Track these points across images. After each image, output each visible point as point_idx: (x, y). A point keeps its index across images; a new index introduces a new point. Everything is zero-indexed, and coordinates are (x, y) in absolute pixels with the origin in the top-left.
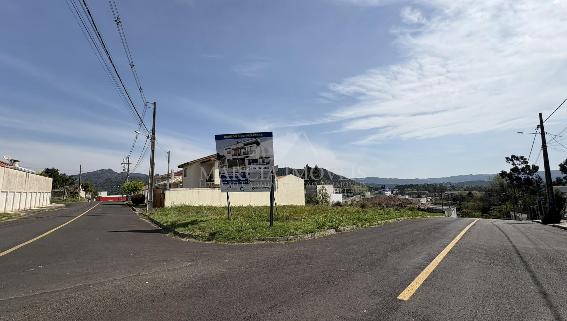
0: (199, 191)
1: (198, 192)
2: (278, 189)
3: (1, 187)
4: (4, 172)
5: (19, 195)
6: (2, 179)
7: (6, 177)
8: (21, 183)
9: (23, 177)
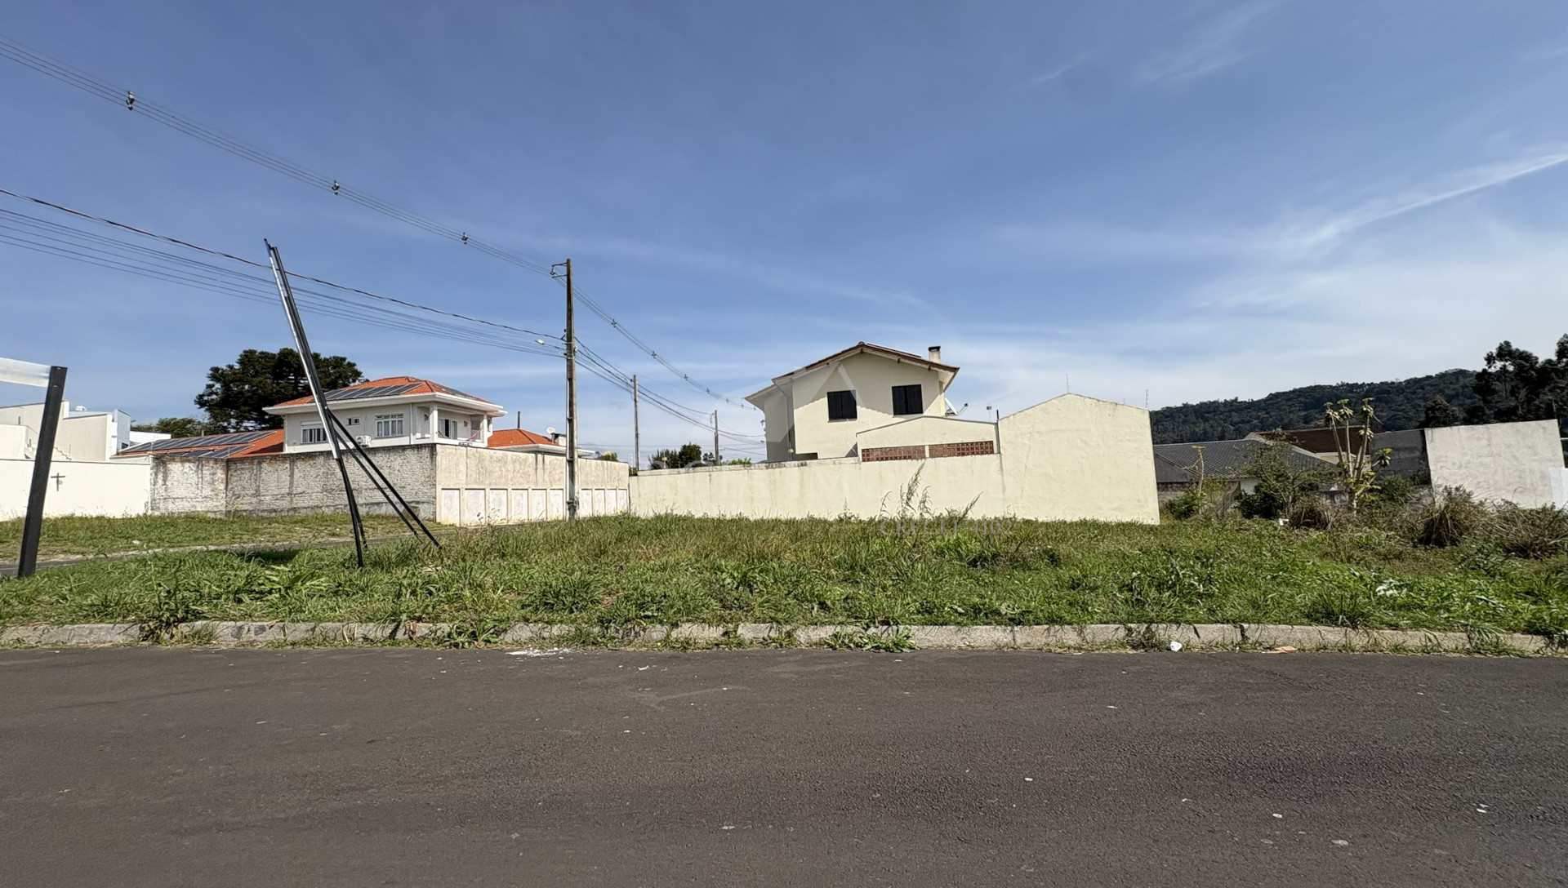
0: (710, 476)
1: (708, 478)
2: (1003, 457)
3: (464, 482)
4: (467, 454)
5: (522, 495)
6: (462, 468)
7: (473, 463)
8: (523, 473)
9: (526, 462)
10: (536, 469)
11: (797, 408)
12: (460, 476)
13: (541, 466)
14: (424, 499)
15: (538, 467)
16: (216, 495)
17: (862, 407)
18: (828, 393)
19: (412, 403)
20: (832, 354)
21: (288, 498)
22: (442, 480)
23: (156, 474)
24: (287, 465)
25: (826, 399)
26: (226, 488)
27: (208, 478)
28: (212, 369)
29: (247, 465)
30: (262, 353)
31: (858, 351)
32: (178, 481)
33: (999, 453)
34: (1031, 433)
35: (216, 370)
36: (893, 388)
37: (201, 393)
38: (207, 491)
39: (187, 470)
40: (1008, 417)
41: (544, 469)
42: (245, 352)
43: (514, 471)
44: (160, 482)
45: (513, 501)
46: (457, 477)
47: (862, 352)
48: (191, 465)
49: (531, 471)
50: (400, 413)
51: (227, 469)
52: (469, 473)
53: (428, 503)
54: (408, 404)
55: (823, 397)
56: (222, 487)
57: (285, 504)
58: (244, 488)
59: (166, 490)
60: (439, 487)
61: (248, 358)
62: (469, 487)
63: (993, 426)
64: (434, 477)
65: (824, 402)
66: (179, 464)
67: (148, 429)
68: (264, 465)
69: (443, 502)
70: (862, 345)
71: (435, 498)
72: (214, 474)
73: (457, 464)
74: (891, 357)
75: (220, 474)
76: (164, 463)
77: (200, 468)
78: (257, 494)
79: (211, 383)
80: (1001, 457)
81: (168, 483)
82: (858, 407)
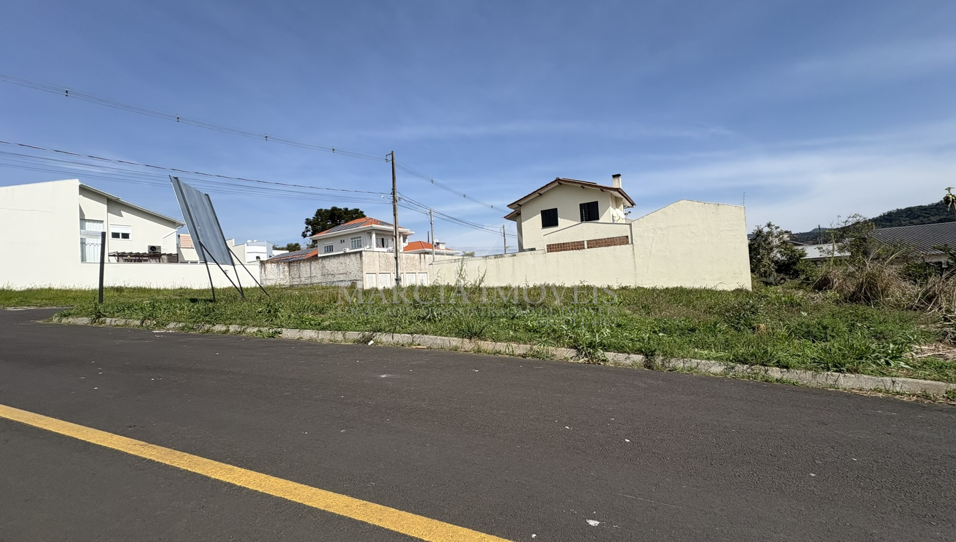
2: (635, 246)
3: (378, 270)
4: (379, 256)
5: (412, 276)
6: (377, 262)
7: (383, 260)
8: (413, 264)
9: (414, 259)
10: (420, 262)
11: (524, 222)
12: (376, 266)
13: (424, 261)
14: (359, 279)
15: (422, 261)
16: (286, 278)
17: (561, 218)
18: (542, 211)
19: (365, 231)
20: (540, 187)
21: (310, 279)
22: (366, 269)
23: (261, 269)
24: (309, 264)
25: (540, 214)
26: (289, 275)
27: (282, 270)
28: (306, 220)
29: (295, 264)
30: (325, 210)
31: (557, 184)
32: (270, 272)
33: (632, 243)
34: (654, 229)
35: (307, 219)
36: (580, 205)
37: (304, 231)
38: (282, 276)
39: (273, 267)
40: (638, 219)
41: (425, 262)
42: (318, 210)
43: (407, 263)
44: (263, 272)
45: (407, 279)
46: (374, 267)
47: (560, 183)
48: (275, 264)
49: (417, 263)
50: (359, 236)
51: (289, 266)
52: (381, 265)
53: (360, 280)
54: (363, 231)
55: (538, 214)
56: (288, 274)
57: (308, 282)
58: (295, 275)
59: (265, 276)
60: (364, 273)
61: (319, 213)
62: (382, 272)
63: (629, 226)
64: (362, 268)
65: (539, 217)
66: (270, 264)
67: (282, 249)
68: (301, 264)
69: (367, 280)
70: (558, 180)
71: (363, 278)
72: (284, 268)
73: (374, 261)
74: (576, 185)
75: (286, 268)
76: (264, 264)
77: (278, 266)
78: (300, 277)
79: (307, 226)
80: (633, 246)
81: (266, 273)
82: (559, 219)
